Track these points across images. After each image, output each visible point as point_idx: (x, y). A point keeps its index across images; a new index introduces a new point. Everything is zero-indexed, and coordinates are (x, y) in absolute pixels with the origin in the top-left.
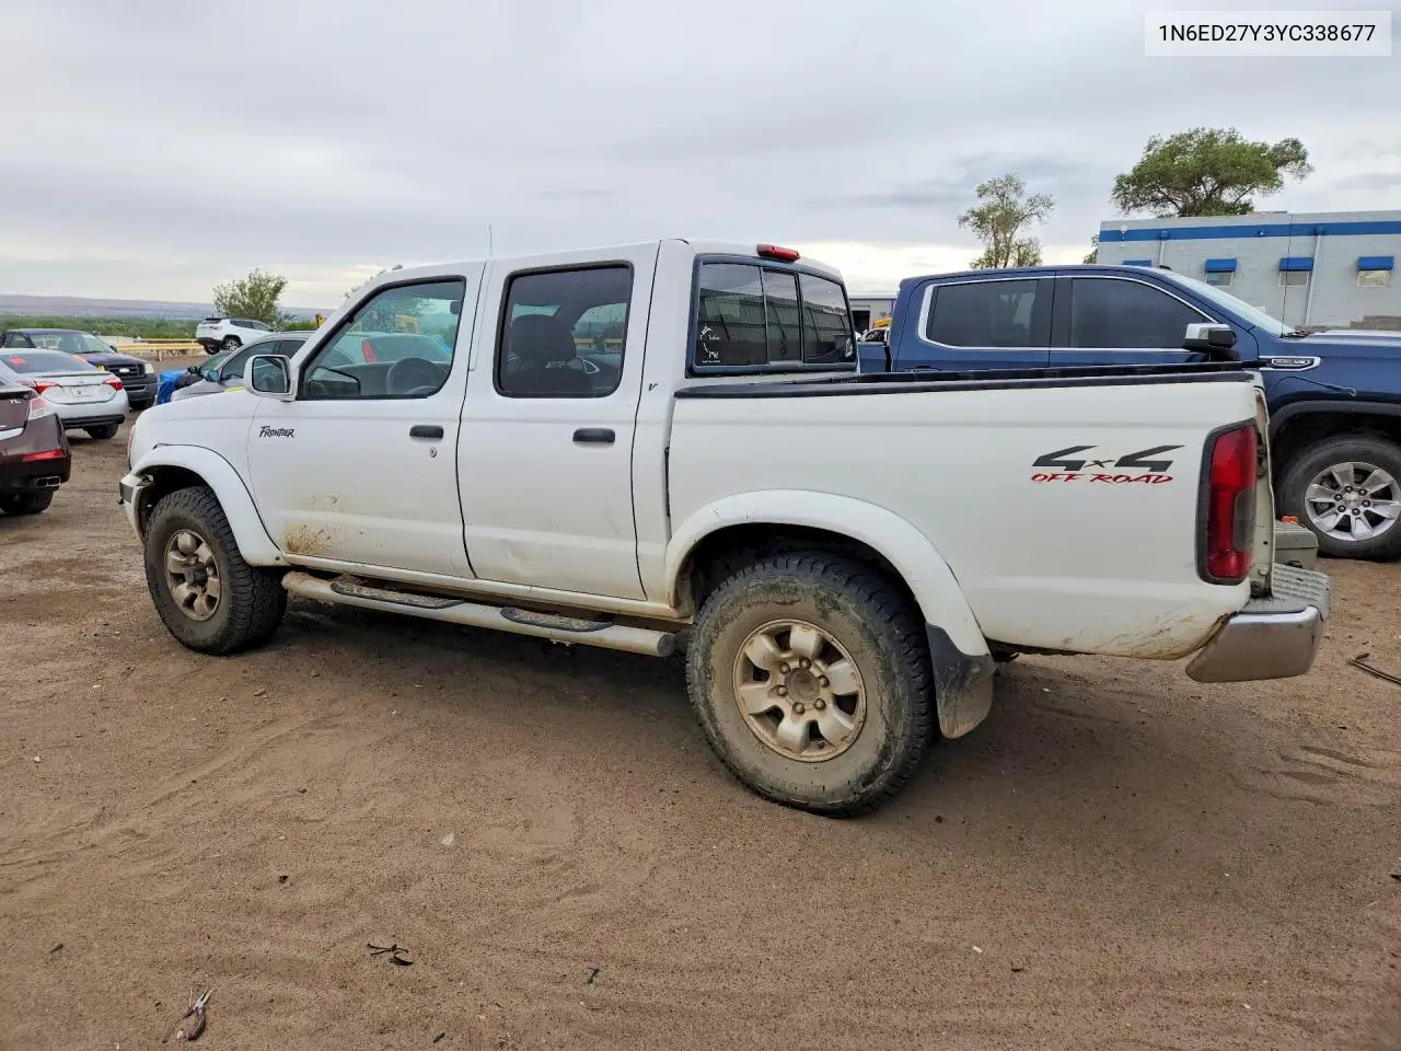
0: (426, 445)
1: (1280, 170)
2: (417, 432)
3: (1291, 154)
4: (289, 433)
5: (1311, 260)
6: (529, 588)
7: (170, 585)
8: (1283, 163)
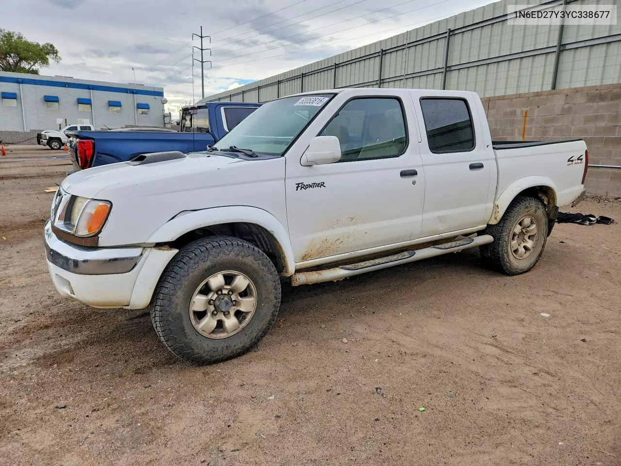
0: (409, 180)
1: (48, 56)
2: (404, 174)
3: (50, 50)
4: (322, 185)
5: (90, 100)
6: (438, 235)
7: (193, 322)
8: (48, 54)
